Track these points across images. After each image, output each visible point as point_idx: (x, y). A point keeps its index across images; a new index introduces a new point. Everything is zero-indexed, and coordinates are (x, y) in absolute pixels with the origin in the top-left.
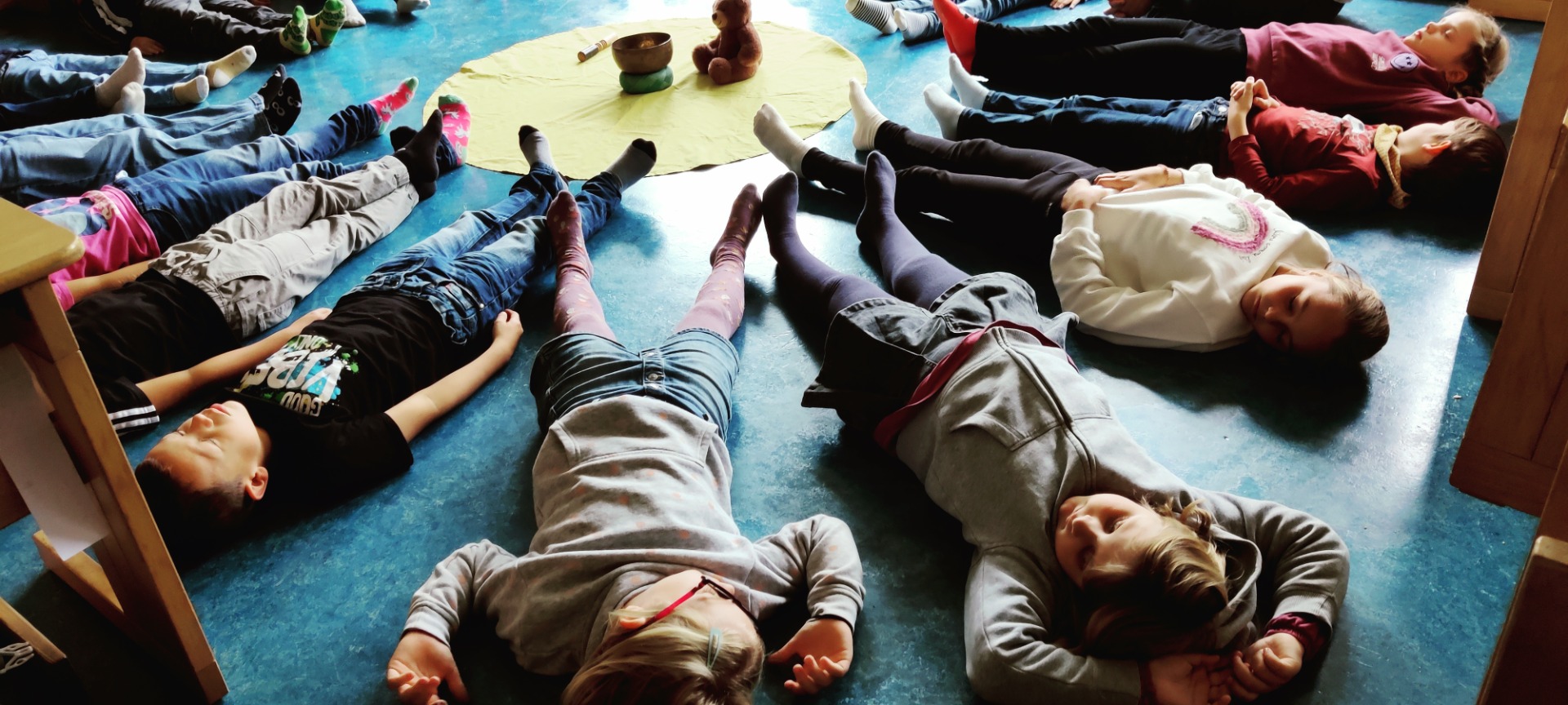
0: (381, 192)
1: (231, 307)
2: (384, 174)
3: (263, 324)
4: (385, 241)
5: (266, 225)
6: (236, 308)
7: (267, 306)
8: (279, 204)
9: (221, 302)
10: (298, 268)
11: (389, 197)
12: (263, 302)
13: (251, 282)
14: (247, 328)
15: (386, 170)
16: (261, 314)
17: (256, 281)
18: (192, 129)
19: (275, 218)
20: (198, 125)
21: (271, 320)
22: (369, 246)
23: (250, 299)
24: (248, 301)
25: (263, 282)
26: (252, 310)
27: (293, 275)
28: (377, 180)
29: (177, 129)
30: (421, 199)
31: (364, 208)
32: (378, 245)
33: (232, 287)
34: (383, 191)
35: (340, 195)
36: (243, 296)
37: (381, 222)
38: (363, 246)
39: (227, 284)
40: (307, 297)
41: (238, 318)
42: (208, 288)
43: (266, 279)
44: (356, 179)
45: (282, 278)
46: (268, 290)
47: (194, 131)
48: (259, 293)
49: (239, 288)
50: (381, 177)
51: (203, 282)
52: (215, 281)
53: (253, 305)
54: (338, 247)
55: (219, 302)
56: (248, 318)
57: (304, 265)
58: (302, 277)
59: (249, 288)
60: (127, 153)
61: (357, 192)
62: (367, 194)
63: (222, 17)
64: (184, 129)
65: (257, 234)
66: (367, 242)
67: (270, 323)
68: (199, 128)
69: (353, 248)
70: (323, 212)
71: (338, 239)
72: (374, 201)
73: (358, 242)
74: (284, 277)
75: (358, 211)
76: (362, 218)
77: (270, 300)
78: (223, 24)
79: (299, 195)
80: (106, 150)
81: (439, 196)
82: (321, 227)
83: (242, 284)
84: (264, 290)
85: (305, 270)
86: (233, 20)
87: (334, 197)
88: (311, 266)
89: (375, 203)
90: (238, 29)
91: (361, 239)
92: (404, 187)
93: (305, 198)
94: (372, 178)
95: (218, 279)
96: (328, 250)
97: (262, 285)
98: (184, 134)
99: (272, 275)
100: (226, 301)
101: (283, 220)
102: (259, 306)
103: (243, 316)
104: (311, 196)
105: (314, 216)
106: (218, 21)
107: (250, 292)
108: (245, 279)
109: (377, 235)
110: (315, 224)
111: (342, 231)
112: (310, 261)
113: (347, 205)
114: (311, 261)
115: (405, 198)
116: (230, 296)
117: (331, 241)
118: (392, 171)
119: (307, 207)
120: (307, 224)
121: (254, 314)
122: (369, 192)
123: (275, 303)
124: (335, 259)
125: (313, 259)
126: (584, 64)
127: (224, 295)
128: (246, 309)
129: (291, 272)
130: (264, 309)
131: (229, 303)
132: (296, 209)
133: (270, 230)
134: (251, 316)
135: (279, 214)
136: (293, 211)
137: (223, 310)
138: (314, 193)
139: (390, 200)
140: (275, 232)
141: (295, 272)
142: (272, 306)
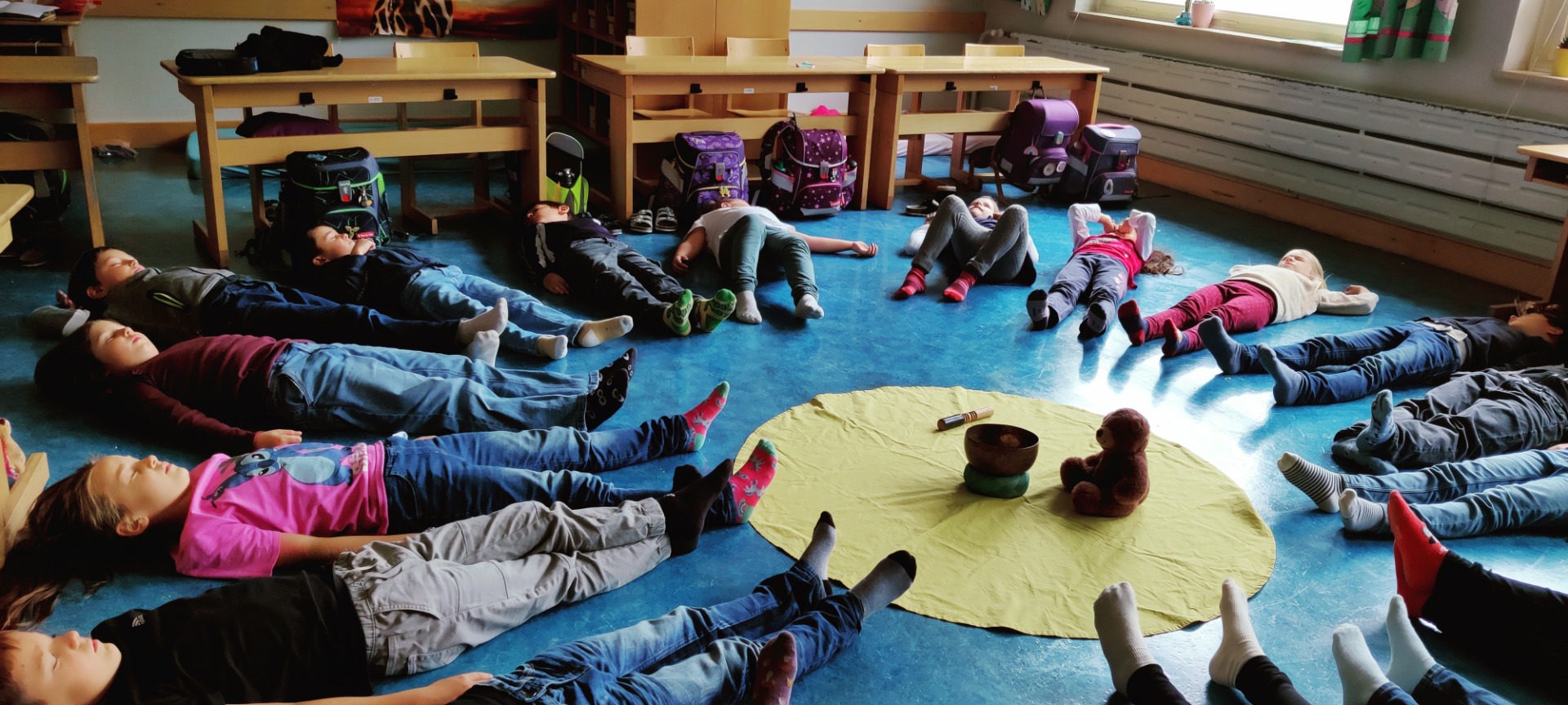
0: (624, 537)
1: (381, 641)
2: (637, 519)
3: (413, 667)
4: (607, 596)
5: (478, 547)
6: (386, 643)
7: (425, 649)
8: (504, 526)
9: (371, 633)
10: (481, 612)
11: (633, 546)
12: (421, 643)
13: (415, 618)
14: (392, 668)
15: (641, 516)
16: (413, 656)
17: (423, 618)
18: (520, 390)
19: (493, 541)
20: (528, 388)
21: (425, 665)
22: (584, 599)
23: (406, 636)
24: (403, 638)
25: (430, 620)
26: (404, 649)
27: (470, 619)
28: (625, 525)
29: (506, 387)
30: (673, 555)
31: (598, 554)
32: (596, 601)
33: (391, 619)
34: (627, 538)
35: (575, 532)
36: (399, 631)
37: (609, 575)
38: (577, 597)
39: (386, 613)
40: (480, 646)
41: (385, 654)
42: (364, 612)
43: (435, 618)
44: (603, 517)
45: (454, 620)
46: (433, 630)
47: (521, 394)
48: (420, 632)
49: (398, 621)
50: (631, 523)
51: (363, 603)
52: (376, 604)
53: (408, 644)
54: (541, 595)
55: (367, 632)
56: (396, 656)
57: (489, 609)
58: (481, 624)
59: (410, 625)
60: (442, 401)
61: (596, 534)
62: (607, 538)
63: (627, 276)
64: (512, 389)
65: (464, 554)
66: (583, 594)
67: (422, 667)
68: (527, 392)
69: (564, 597)
70: (549, 547)
71: (545, 587)
72: (614, 547)
73: (572, 592)
74: (458, 619)
75: (589, 556)
76: (589, 565)
77: (431, 642)
78: (623, 284)
79: (530, 520)
80: (424, 393)
81: (696, 555)
82: (537, 564)
83: (404, 617)
84: (428, 629)
85: (488, 615)
86: (634, 282)
87: (567, 531)
88: (498, 612)
89: (615, 550)
90: (635, 293)
91: (576, 590)
92: (656, 539)
93: (535, 526)
94: (621, 520)
95: (380, 605)
96: (528, 596)
97: (427, 625)
98: (510, 395)
99: (444, 615)
100: (378, 632)
101: (500, 545)
102: (414, 646)
103: (391, 654)
104: (543, 526)
105: (537, 549)
106: (621, 279)
107: (409, 629)
108: (410, 612)
109: (598, 589)
110: (534, 559)
111: (557, 577)
112: (498, 606)
113: (579, 546)
114: (500, 607)
115: (651, 553)
116: (384, 628)
117: (537, 586)
118: (647, 519)
119: (534, 536)
120: (524, 557)
121: (405, 653)
122: (610, 536)
123: (435, 646)
124: (534, 607)
125: (503, 604)
126: (941, 435)
127: (378, 625)
128: (396, 646)
129: (469, 614)
130: (420, 651)
131: (379, 636)
132: (519, 536)
133: (480, 554)
134: (401, 656)
135: (498, 538)
136: (516, 538)
137: (369, 641)
138: (547, 522)
139: (632, 550)
140: (486, 558)
141: (474, 615)
142: (430, 649)
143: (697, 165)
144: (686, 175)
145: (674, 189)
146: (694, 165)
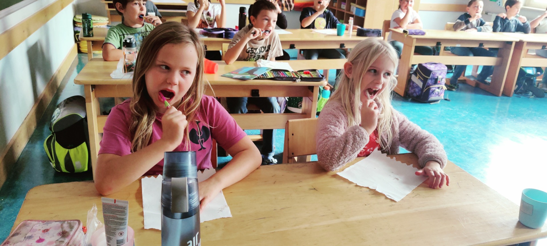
143: (430, 77)
144: (425, 81)
145: (418, 87)
146: (429, 76)
